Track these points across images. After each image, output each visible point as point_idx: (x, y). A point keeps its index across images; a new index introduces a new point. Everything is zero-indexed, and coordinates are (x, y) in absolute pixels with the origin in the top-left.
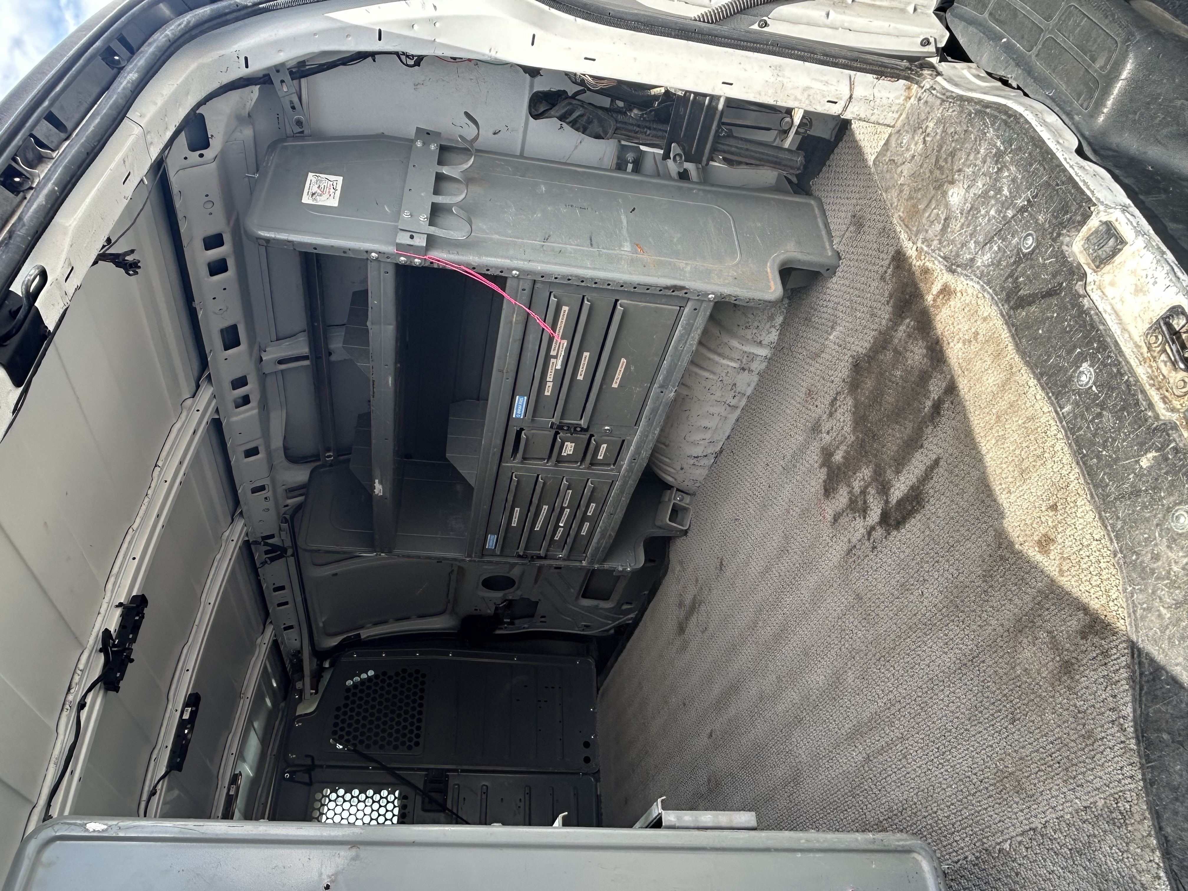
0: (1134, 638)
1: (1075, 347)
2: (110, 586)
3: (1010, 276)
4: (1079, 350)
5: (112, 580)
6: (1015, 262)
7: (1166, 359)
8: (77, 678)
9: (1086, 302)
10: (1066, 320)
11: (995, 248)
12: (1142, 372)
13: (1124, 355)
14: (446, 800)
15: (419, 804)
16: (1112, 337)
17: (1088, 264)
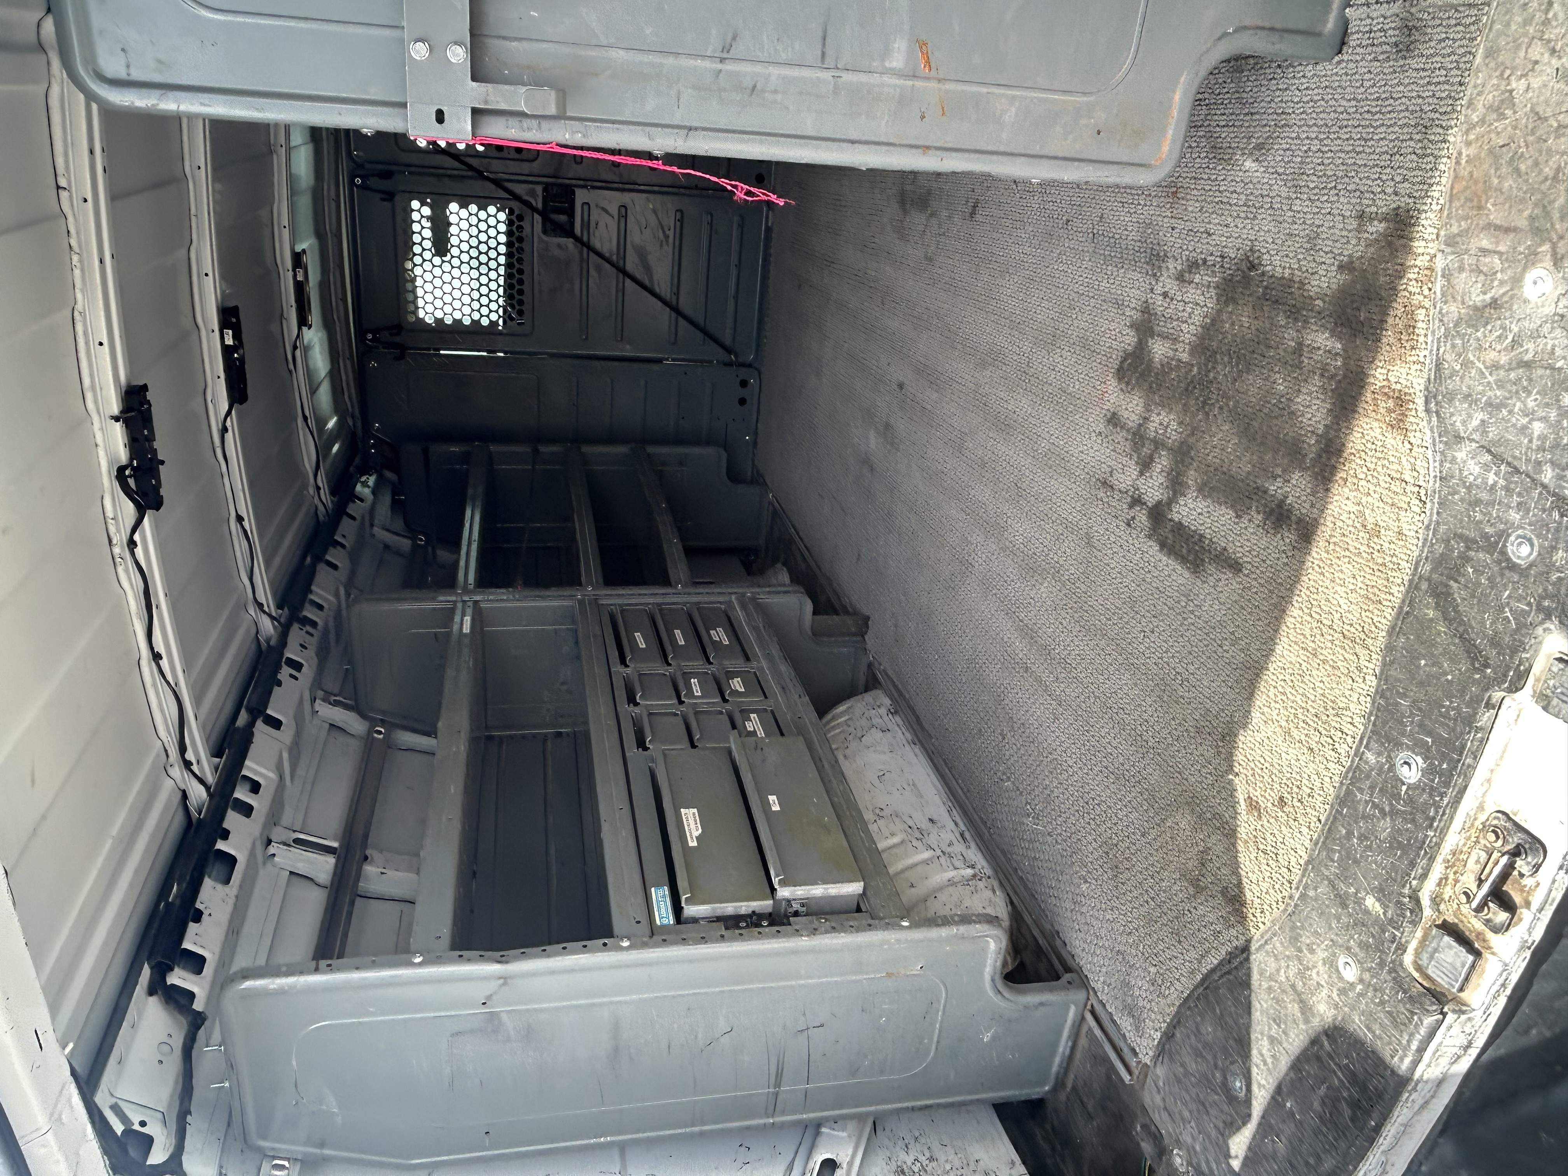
0: (1254, 947)
1: (1430, 734)
2: (90, 405)
3: (1469, 543)
4: (1430, 740)
5: (89, 396)
6: (1486, 537)
7: (1482, 860)
8: (112, 529)
9: (1485, 718)
10: (1451, 702)
11: (1491, 478)
12: (1453, 839)
13: (1455, 812)
14: (572, 224)
15: (538, 227)
16: (1467, 779)
17: (1537, 680)
